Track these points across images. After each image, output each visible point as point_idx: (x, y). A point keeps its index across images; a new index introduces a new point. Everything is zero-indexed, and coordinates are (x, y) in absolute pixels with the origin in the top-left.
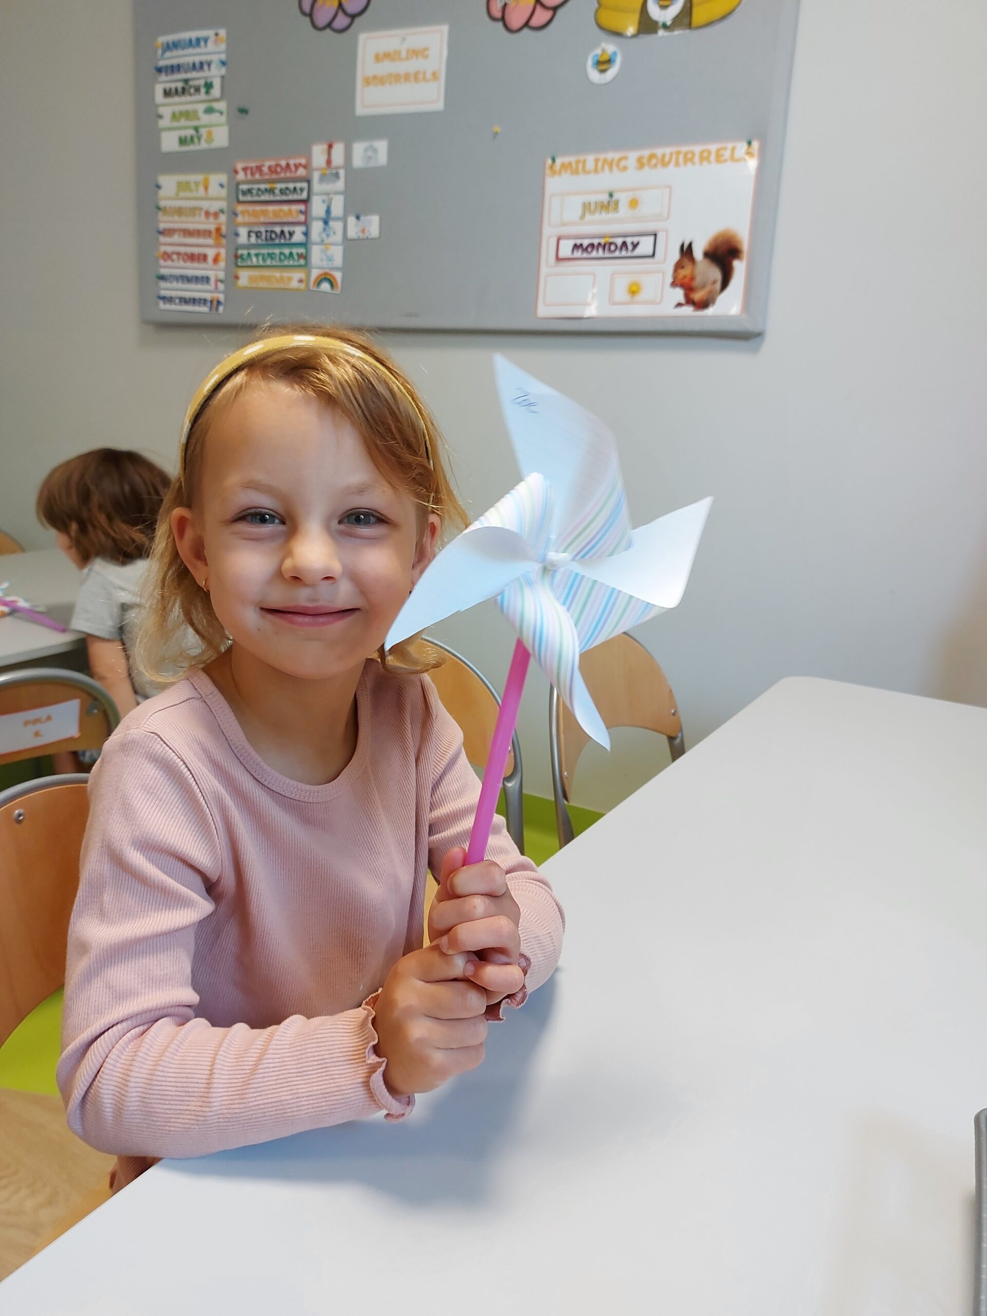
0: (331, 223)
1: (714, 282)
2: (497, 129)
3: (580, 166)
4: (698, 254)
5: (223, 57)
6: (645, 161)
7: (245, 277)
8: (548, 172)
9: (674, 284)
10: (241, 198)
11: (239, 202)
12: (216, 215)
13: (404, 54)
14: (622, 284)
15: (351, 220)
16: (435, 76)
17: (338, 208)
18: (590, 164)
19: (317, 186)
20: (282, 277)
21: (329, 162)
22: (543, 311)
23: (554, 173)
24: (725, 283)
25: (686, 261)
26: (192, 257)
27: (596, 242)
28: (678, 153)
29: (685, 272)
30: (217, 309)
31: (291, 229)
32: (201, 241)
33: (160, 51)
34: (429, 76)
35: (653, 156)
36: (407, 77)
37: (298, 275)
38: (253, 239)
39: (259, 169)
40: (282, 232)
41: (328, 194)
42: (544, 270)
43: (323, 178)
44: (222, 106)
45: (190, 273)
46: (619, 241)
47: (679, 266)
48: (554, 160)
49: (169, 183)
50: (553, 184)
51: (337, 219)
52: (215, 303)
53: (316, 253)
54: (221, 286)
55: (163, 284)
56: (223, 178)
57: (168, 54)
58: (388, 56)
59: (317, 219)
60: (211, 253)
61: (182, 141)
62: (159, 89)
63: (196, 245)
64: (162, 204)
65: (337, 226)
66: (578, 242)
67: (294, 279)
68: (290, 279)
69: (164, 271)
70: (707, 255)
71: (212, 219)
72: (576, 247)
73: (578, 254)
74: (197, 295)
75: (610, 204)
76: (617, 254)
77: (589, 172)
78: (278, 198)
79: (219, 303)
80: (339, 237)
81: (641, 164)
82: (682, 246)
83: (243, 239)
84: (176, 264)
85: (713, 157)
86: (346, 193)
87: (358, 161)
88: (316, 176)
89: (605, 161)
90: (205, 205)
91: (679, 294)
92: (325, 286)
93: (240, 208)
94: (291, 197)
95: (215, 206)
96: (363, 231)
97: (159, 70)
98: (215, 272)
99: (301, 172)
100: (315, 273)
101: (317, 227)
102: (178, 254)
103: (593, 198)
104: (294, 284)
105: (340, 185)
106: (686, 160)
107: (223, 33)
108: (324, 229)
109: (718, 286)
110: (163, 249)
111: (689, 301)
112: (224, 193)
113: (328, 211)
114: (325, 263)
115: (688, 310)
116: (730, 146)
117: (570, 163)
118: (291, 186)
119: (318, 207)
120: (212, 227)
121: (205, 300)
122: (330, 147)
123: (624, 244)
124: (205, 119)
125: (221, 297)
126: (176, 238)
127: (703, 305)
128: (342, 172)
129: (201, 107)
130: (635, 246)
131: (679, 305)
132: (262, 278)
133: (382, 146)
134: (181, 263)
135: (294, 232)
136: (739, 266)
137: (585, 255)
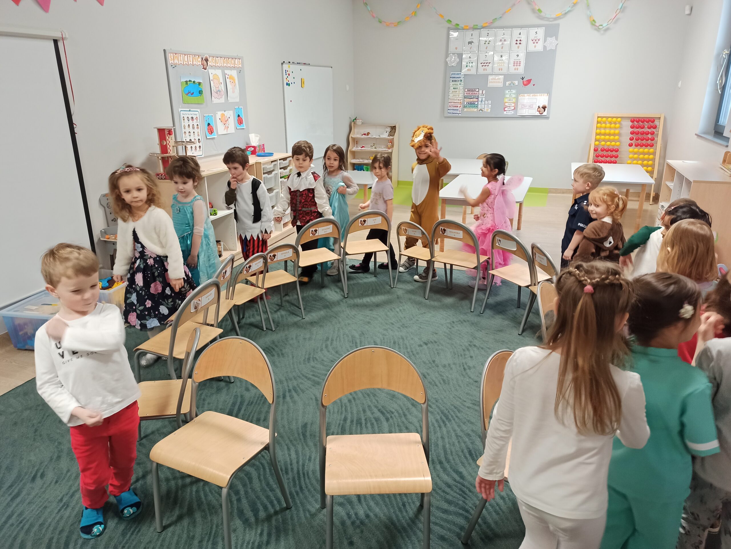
0: (482, 102)
5: (463, 77)
7: (465, 109)
13: (496, 79)
15: (486, 101)
16: (501, 82)
17: (484, 99)
18: (525, 95)
19: (480, 96)
20: (473, 110)
21: (482, 93)
22: (519, 115)
24: (544, 111)
29: (539, 109)
30: (459, 114)
36: (497, 82)
38: (467, 104)
39: (469, 93)
40: (473, 103)
41: (482, 98)
42: (518, 109)
45: (454, 109)
48: (520, 95)
49: (451, 95)
50: (520, 98)
53: (479, 106)
54: (461, 111)
57: (452, 75)
58: (493, 79)
60: (459, 106)
61: (454, 88)
62: (450, 80)
63: (456, 105)
64: (449, 98)
66: (524, 105)
67: (475, 110)
69: (447, 108)
78: (473, 98)
80: (484, 104)
81: (533, 96)
82: (538, 106)
83: (465, 104)
84: (451, 107)
85: (543, 95)
89: (527, 95)
90: (458, 98)
91: (538, 112)
92: (481, 111)
93: (465, 99)
94: (475, 98)
95: (461, 99)
96: (488, 103)
97: (451, 77)
98: (459, 109)
99: (477, 94)
100: (479, 109)
101: (480, 102)
105: (484, 96)
106: (538, 96)
110: (448, 105)
111: (540, 113)
112: (462, 97)
113: (482, 100)
114: (481, 108)
116: (545, 94)
118: (475, 96)
119: (480, 99)
120: (460, 102)
121: (457, 113)
122: (483, 91)
125: (461, 113)
126: (452, 103)
127: (542, 114)
128: (485, 94)
129: (458, 84)
132: (469, 110)
134: (453, 107)
135: (475, 103)
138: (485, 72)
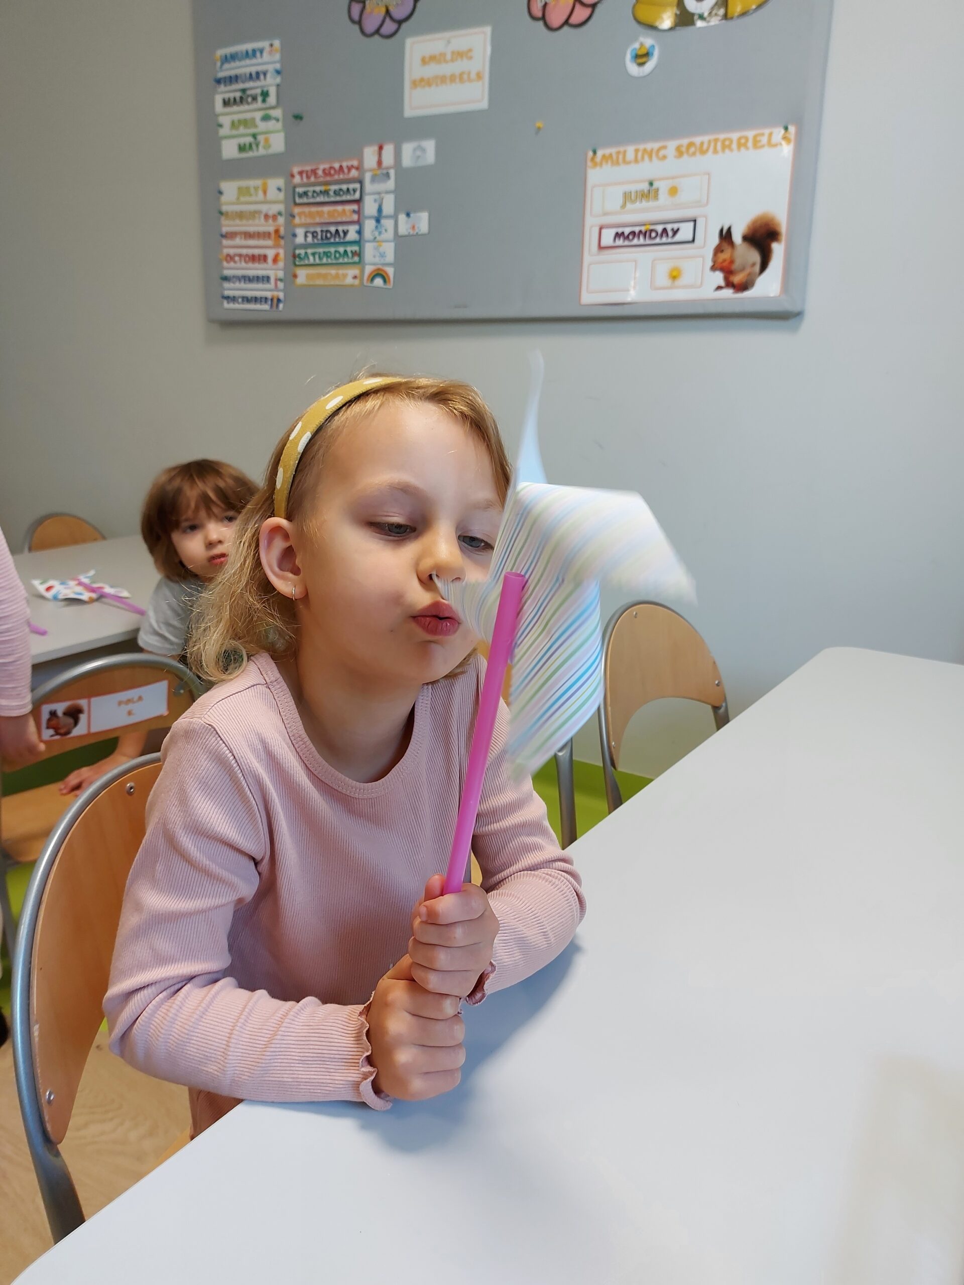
0: (383, 221)
1: (754, 265)
2: (539, 124)
3: (621, 157)
4: (737, 238)
5: (278, 66)
6: (684, 149)
7: (303, 276)
8: (589, 163)
9: (713, 268)
10: (298, 200)
11: (296, 204)
12: (275, 217)
13: (449, 57)
14: (663, 270)
15: (402, 217)
16: (479, 76)
17: (389, 207)
18: (630, 155)
19: (369, 187)
20: (337, 275)
21: (380, 163)
22: (587, 298)
23: (595, 164)
24: (764, 265)
25: (725, 246)
26: (253, 258)
27: (637, 229)
28: (716, 140)
29: (724, 256)
30: (277, 306)
31: (345, 228)
32: (261, 242)
33: (219, 64)
34: (473, 76)
35: (691, 145)
36: (452, 78)
37: (352, 272)
38: (310, 239)
39: (314, 172)
40: (337, 231)
41: (379, 193)
42: (587, 259)
43: (374, 179)
44: (277, 113)
45: (251, 273)
46: (659, 228)
47: (718, 250)
48: (595, 152)
49: (230, 188)
50: (595, 176)
51: (388, 217)
52: (275, 301)
53: (369, 250)
54: (281, 285)
55: (226, 285)
56: (280, 182)
57: (226, 66)
58: (433, 58)
59: (370, 217)
60: (271, 253)
61: (242, 148)
62: (218, 100)
63: (256, 246)
64: (224, 208)
65: (388, 224)
66: (620, 230)
67: (349, 275)
68: (345, 276)
69: (227, 273)
70: (746, 238)
71: (270, 221)
72: (618, 235)
73: (620, 242)
74: (258, 294)
75: (650, 192)
76: (658, 240)
77: (630, 163)
78: (332, 199)
79: (279, 300)
80: (390, 234)
81: (680, 152)
82: (722, 231)
83: (300, 239)
84: (238, 265)
85: (750, 144)
86: (396, 192)
87: (407, 161)
88: (368, 177)
89: (645, 150)
90: (264, 208)
91: (718, 278)
92: (378, 282)
93: (297, 210)
94: (344, 198)
95: (274, 209)
96: (413, 227)
97: (219, 81)
98: (274, 271)
99: (354, 173)
100: (369, 269)
101: (369, 225)
102: (240, 256)
103: (633, 188)
104: (349, 280)
105: (391, 184)
106: (724, 147)
107: (277, 43)
108: (377, 227)
109: (757, 268)
110: (226, 251)
111: (729, 284)
112: (281, 196)
113: (380, 210)
114: (377, 260)
115: (728, 293)
116: (767, 131)
117: (611, 155)
118: (344, 187)
119: (370, 207)
120: (271, 229)
121: (266, 299)
122: (381, 148)
123: (665, 230)
124: (262, 126)
125: (281, 295)
126: (238, 241)
127: (743, 287)
128: (392, 172)
129: (258, 115)
130: (675, 232)
131: (719, 288)
132: (319, 276)
133: (430, 145)
134: (243, 264)
135: (348, 231)
136: (778, 249)
137: (627, 243)
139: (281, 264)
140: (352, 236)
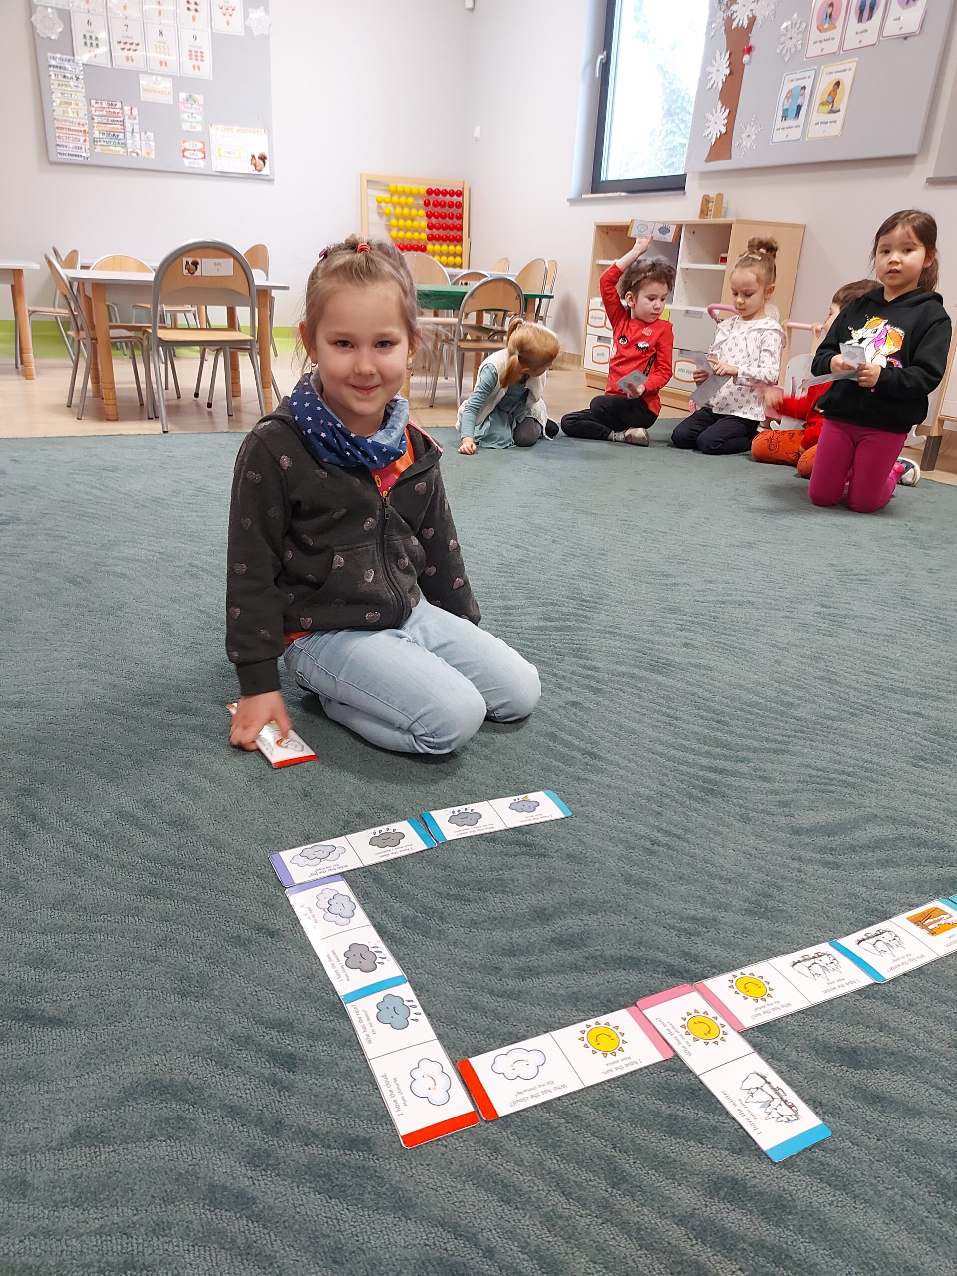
0: (134, 134)
1: (262, 165)
3: (219, 128)
4: (256, 157)
5: (80, 68)
7: (99, 149)
9: (251, 165)
11: (93, 122)
12: (83, 125)
13: (157, 85)
15: (143, 133)
16: (168, 93)
17: (136, 128)
18: (222, 128)
19: (127, 121)
20: (115, 150)
21: (131, 113)
22: (215, 169)
23: (212, 129)
24: (264, 165)
25: (253, 158)
28: (248, 129)
29: (253, 161)
30: (86, 159)
31: (117, 133)
32: (77, 133)
35: (240, 130)
36: (159, 92)
37: (122, 149)
38: (101, 135)
39: (101, 111)
40: (114, 134)
41: (132, 124)
43: (129, 118)
44: (82, 85)
47: (251, 159)
48: (211, 126)
49: (59, 109)
50: (213, 132)
51: (137, 132)
52: (85, 157)
53: (129, 143)
54: (87, 151)
55: (58, 147)
56: (85, 111)
57: (52, 61)
59: (128, 131)
60: (82, 138)
61: (62, 94)
63: (74, 134)
64: (55, 116)
65: (137, 135)
68: (119, 151)
69: (58, 142)
70: (258, 157)
71: (81, 126)
74: (77, 153)
77: (222, 130)
78: (110, 122)
79: (88, 157)
80: (138, 139)
81: (237, 131)
82: (251, 154)
83: (96, 135)
84: (65, 141)
85: (256, 132)
86: (139, 124)
88: (126, 117)
89: (227, 128)
90: (77, 120)
91: (253, 167)
92: (134, 154)
93: (94, 124)
95: (84, 121)
97: (49, 66)
98: (84, 145)
99: (120, 115)
100: (129, 149)
101: (128, 135)
102: (66, 136)
104: (121, 152)
105: (137, 121)
108: (132, 135)
110: (57, 133)
111: (256, 169)
113: (133, 129)
114: (133, 147)
116: (259, 130)
118: (116, 119)
119: (128, 128)
120: (82, 129)
121: (81, 155)
122: (131, 108)
124: (74, 89)
125: (89, 155)
126: (64, 131)
127: (260, 171)
128: (137, 118)
129: (71, 84)
131: (253, 170)
132: (107, 149)
135: (119, 135)
136: (267, 161)
138: (129, 65)
139: (87, 143)
140: (121, 136)
